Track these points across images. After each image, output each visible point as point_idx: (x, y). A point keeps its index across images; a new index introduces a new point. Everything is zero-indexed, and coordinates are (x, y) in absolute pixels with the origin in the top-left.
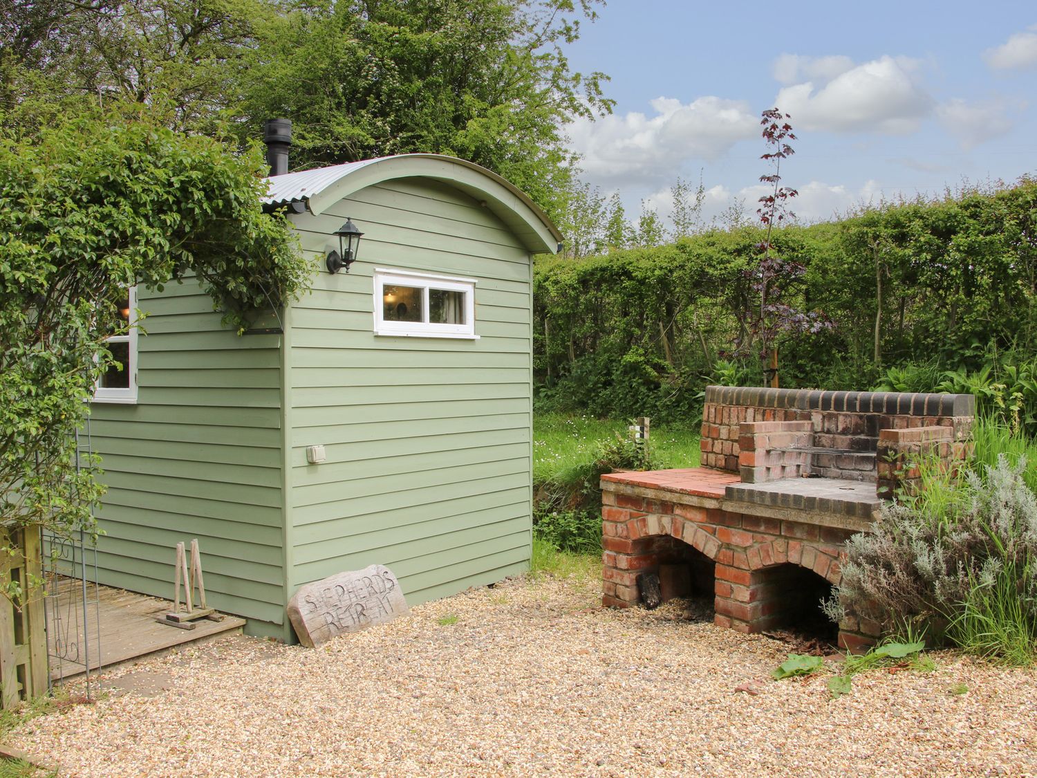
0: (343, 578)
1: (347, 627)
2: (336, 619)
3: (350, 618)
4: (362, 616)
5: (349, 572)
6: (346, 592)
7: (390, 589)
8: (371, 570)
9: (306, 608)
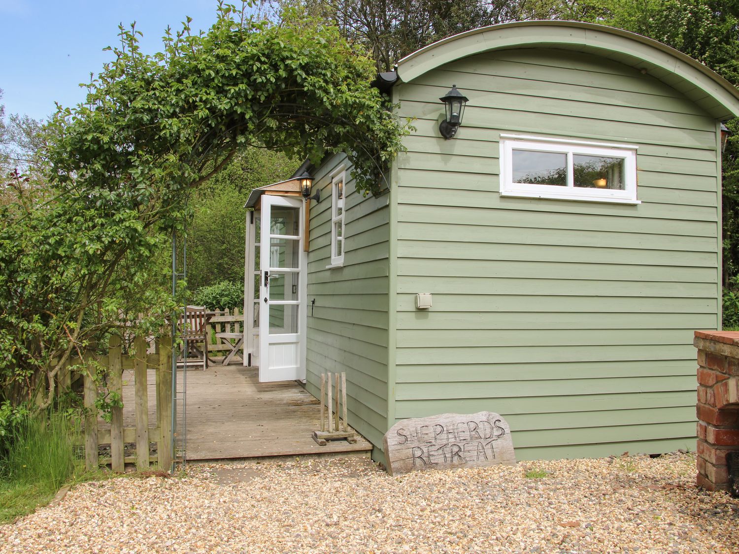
0: (444, 419)
1: (437, 464)
2: (426, 454)
3: (443, 456)
4: (456, 458)
5: (454, 415)
6: (445, 432)
7: (499, 436)
8: (481, 416)
9: (396, 439)
